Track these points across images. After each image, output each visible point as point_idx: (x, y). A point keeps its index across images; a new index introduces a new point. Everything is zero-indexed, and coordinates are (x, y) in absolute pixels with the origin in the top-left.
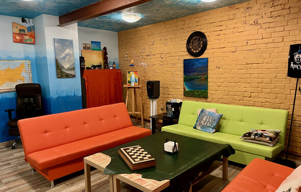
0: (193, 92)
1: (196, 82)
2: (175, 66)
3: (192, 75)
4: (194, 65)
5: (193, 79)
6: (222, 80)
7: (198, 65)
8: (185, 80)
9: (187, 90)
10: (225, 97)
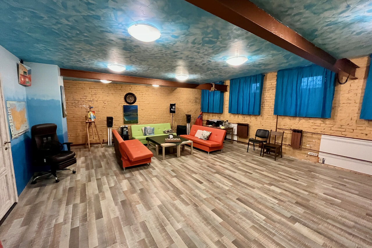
0: (130, 121)
1: (132, 116)
2: (116, 108)
3: (129, 113)
4: (130, 108)
5: (130, 115)
6: (144, 115)
7: (132, 108)
8: (124, 116)
9: (126, 120)
10: (146, 122)
